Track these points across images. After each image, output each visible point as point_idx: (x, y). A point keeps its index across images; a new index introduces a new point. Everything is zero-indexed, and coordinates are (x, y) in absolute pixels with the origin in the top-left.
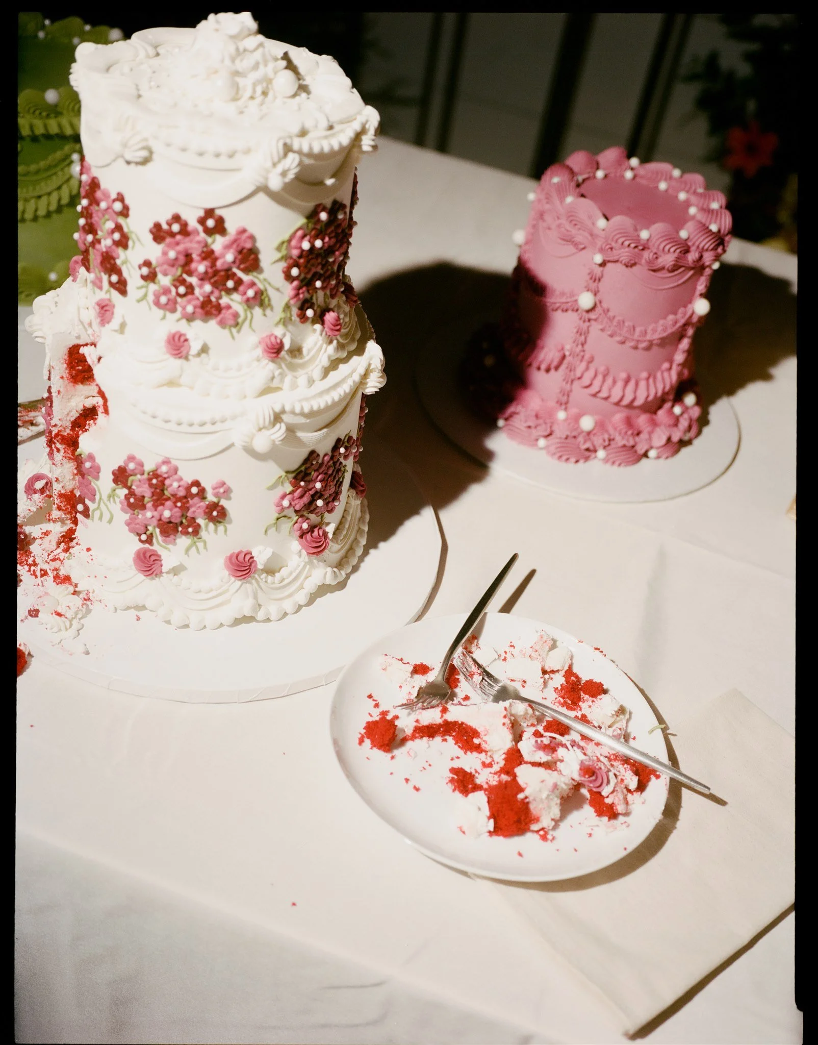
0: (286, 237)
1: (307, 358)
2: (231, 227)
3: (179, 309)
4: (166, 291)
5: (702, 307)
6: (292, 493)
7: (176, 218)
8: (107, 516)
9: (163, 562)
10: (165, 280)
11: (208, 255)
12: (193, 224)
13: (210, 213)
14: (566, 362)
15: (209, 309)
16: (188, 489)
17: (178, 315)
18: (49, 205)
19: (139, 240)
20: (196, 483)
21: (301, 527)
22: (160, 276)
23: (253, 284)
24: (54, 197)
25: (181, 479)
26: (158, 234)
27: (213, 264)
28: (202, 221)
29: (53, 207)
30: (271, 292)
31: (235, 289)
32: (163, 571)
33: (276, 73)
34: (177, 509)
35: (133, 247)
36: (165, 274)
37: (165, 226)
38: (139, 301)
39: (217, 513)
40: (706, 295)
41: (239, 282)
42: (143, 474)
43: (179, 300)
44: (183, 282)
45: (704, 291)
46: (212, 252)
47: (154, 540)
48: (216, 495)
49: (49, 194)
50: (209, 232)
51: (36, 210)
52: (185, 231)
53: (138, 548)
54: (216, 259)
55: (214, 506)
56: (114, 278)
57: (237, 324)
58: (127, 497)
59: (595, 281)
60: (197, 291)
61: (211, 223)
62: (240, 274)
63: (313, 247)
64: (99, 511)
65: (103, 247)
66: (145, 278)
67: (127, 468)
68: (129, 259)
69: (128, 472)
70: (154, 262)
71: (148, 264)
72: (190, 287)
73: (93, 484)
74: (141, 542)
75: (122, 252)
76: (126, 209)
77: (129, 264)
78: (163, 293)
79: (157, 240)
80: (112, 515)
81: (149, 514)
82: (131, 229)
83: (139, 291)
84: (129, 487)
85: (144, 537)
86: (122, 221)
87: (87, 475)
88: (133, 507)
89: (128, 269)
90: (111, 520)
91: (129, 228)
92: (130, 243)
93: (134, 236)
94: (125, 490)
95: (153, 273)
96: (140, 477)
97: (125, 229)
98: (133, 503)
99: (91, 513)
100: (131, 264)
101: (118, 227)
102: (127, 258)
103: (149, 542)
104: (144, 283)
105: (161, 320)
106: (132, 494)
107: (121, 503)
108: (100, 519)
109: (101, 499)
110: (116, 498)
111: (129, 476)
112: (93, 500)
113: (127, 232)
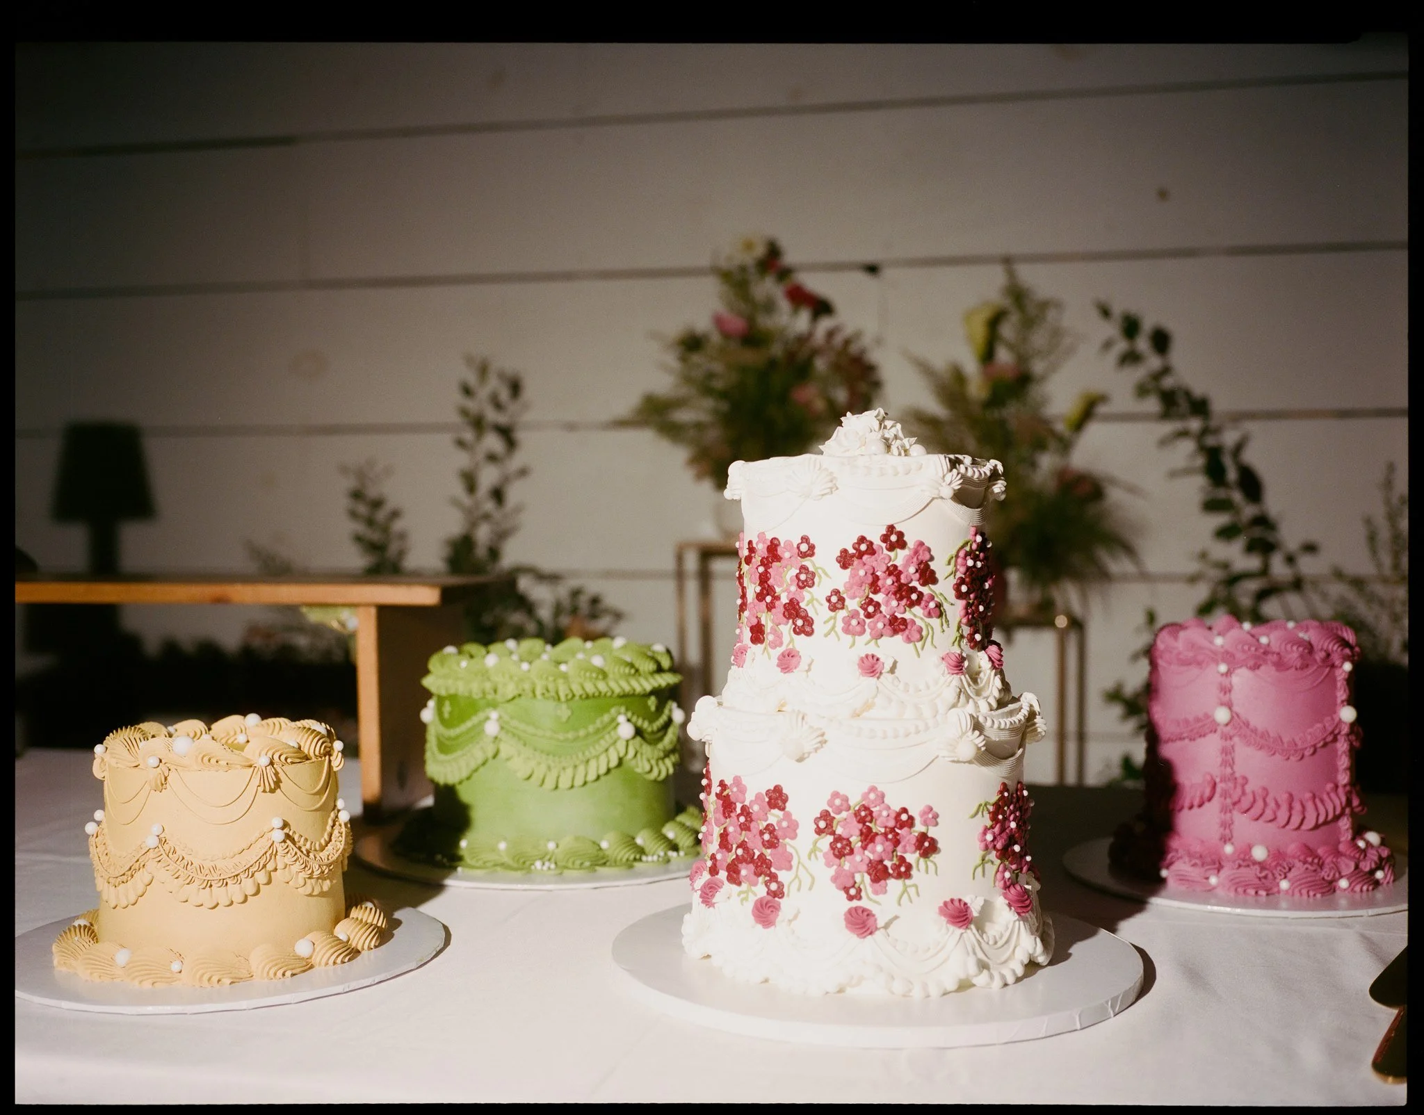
0: (954, 553)
1: (981, 685)
2: (911, 540)
3: (868, 630)
4: (854, 615)
5: (1348, 714)
6: (992, 827)
7: (862, 539)
8: (806, 881)
9: (876, 916)
10: (853, 604)
11: (893, 571)
12: (877, 542)
13: (891, 529)
14: (1218, 789)
15: (897, 625)
16: (898, 815)
17: (867, 636)
18: (598, 768)
19: (826, 574)
20: (905, 810)
21: (1004, 877)
22: (848, 602)
23: (932, 598)
24: (603, 759)
25: (888, 808)
26: (845, 560)
27: (898, 579)
28: (885, 538)
29: (603, 770)
30: (946, 606)
31: (918, 602)
32: (878, 926)
33: (911, 446)
34: (888, 843)
35: (819, 583)
36: (853, 597)
37: (852, 551)
38: (826, 636)
39: (928, 847)
40: (1350, 702)
41: (921, 595)
42: (849, 808)
43: (868, 621)
44: (871, 602)
45: (1344, 697)
46: (895, 567)
47: (863, 894)
48: (926, 823)
49: (597, 757)
50: (891, 548)
51: (586, 776)
52: (871, 550)
53: (846, 909)
54: (900, 572)
55: (923, 837)
56: (800, 622)
57: (922, 638)
58: (833, 847)
59: (1225, 693)
60: (883, 608)
61: (894, 538)
62: (920, 588)
63: (974, 566)
64: (797, 880)
65: (784, 599)
66: (833, 608)
67: (830, 810)
68: (815, 597)
69: (832, 814)
70: (841, 589)
71: (836, 592)
72: (877, 605)
73: (789, 849)
74: (851, 898)
75: (807, 594)
76: (812, 548)
77: (814, 602)
78: (852, 617)
79: (844, 567)
80: (813, 878)
81: (858, 858)
82: (817, 565)
83: (827, 624)
84: (833, 833)
85: (853, 892)
86: (807, 562)
87: (784, 839)
88: (840, 855)
89: (813, 606)
90: (813, 883)
91: (814, 565)
92: (816, 580)
93: (820, 571)
94: (830, 838)
95: (842, 600)
96: (844, 814)
97: (811, 569)
98: (841, 849)
99: (785, 890)
100: (817, 600)
101: (803, 569)
102: (812, 597)
103: (858, 896)
104: (833, 614)
105: (851, 647)
106: (839, 839)
107: (825, 855)
108: (799, 890)
109: (799, 863)
110: (818, 853)
111: (834, 818)
112: (790, 868)
113: (813, 570)
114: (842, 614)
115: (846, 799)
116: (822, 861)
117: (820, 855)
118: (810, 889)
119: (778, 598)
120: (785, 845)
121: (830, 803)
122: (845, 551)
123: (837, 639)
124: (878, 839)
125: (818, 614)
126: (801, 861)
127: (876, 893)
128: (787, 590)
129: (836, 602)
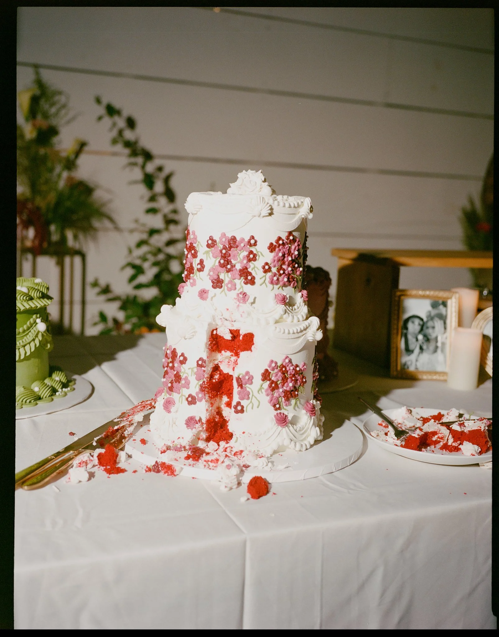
7: (279, 238)
8: (256, 404)
9: (288, 417)
10: (274, 270)
11: (290, 253)
12: (285, 239)
13: (290, 233)
15: (290, 279)
16: (295, 369)
17: (280, 285)
19: (262, 255)
20: (297, 366)
22: (272, 268)
25: (292, 365)
28: (288, 238)
31: (297, 268)
35: (259, 259)
36: (275, 266)
37: (274, 244)
38: (261, 285)
39: (305, 380)
42: (277, 368)
43: (280, 278)
44: (281, 268)
46: (291, 251)
47: (282, 407)
50: (291, 242)
52: (283, 244)
53: (274, 415)
54: (292, 255)
56: (248, 278)
60: (286, 272)
61: (291, 238)
64: (251, 404)
65: (238, 267)
66: (266, 271)
67: (269, 369)
68: (256, 266)
69: (270, 371)
70: (269, 262)
71: (267, 264)
72: (284, 270)
73: (248, 389)
74: (276, 409)
75: (252, 264)
76: (256, 242)
77: (256, 268)
78: (274, 276)
79: (271, 252)
80: (259, 402)
81: (281, 390)
82: (258, 250)
83: (262, 279)
84: (270, 380)
85: (278, 406)
86: (253, 249)
87: (245, 385)
88: (273, 390)
89: (255, 271)
90: (259, 405)
91: (257, 250)
92: (257, 258)
93: (259, 253)
94: (268, 382)
95: (270, 268)
96: (276, 371)
97: (255, 252)
98: (274, 387)
99: (245, 409)
100: (257, 268)
101: (251, 252)
102: (255, 266)
103: (279, 408)
104: (265, 274)
105: (272, 290)
106: (273, 382)
107: (266, 391)
108: (252, 408)
109: (253, 395)
110: (262, 390)
111: (270, 372)
112: (248, 398)
113: (256, 253)
114: (269, 274)
115: (276, 363)
116: (264, 393)
117: (263, 391)
118: (258, 407)
119: (234, 266)
120: (246, 387)
121: (270, 366)
122: (272, 244)
123: (266, 287)
124: (289, 380)
125: (257, 275)
126: (254, 394)
127: (286, 405)
128: (241, 262)
129: (267, 269)
